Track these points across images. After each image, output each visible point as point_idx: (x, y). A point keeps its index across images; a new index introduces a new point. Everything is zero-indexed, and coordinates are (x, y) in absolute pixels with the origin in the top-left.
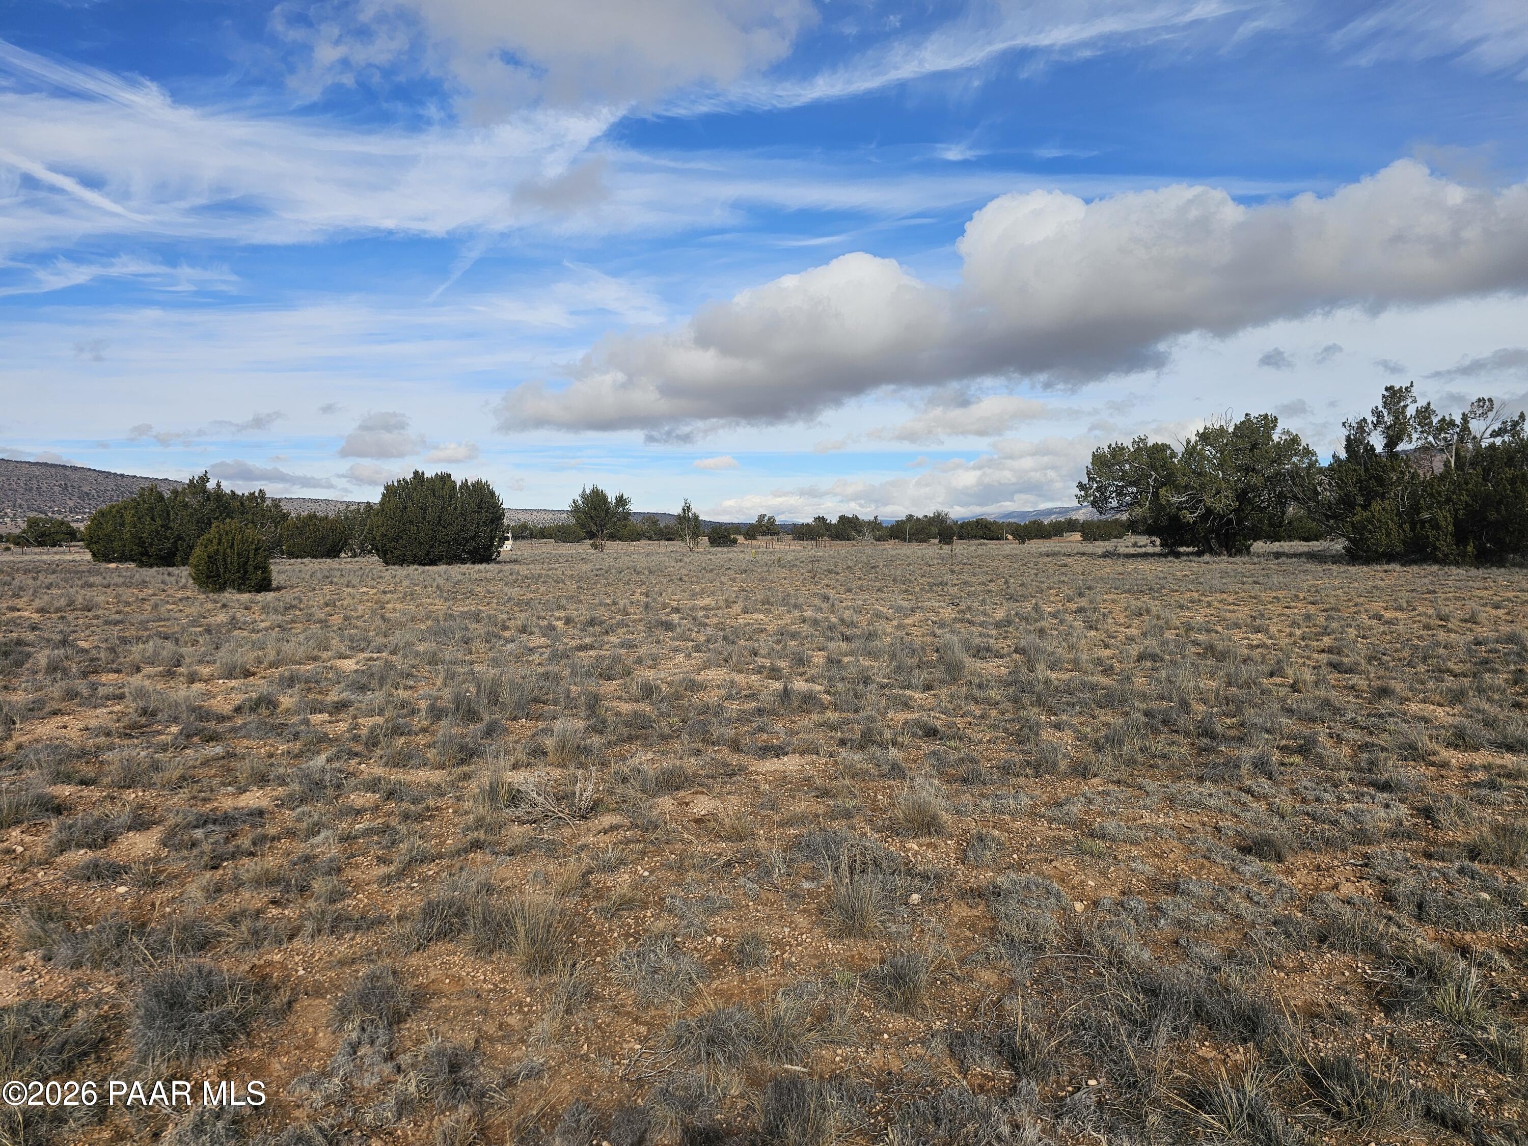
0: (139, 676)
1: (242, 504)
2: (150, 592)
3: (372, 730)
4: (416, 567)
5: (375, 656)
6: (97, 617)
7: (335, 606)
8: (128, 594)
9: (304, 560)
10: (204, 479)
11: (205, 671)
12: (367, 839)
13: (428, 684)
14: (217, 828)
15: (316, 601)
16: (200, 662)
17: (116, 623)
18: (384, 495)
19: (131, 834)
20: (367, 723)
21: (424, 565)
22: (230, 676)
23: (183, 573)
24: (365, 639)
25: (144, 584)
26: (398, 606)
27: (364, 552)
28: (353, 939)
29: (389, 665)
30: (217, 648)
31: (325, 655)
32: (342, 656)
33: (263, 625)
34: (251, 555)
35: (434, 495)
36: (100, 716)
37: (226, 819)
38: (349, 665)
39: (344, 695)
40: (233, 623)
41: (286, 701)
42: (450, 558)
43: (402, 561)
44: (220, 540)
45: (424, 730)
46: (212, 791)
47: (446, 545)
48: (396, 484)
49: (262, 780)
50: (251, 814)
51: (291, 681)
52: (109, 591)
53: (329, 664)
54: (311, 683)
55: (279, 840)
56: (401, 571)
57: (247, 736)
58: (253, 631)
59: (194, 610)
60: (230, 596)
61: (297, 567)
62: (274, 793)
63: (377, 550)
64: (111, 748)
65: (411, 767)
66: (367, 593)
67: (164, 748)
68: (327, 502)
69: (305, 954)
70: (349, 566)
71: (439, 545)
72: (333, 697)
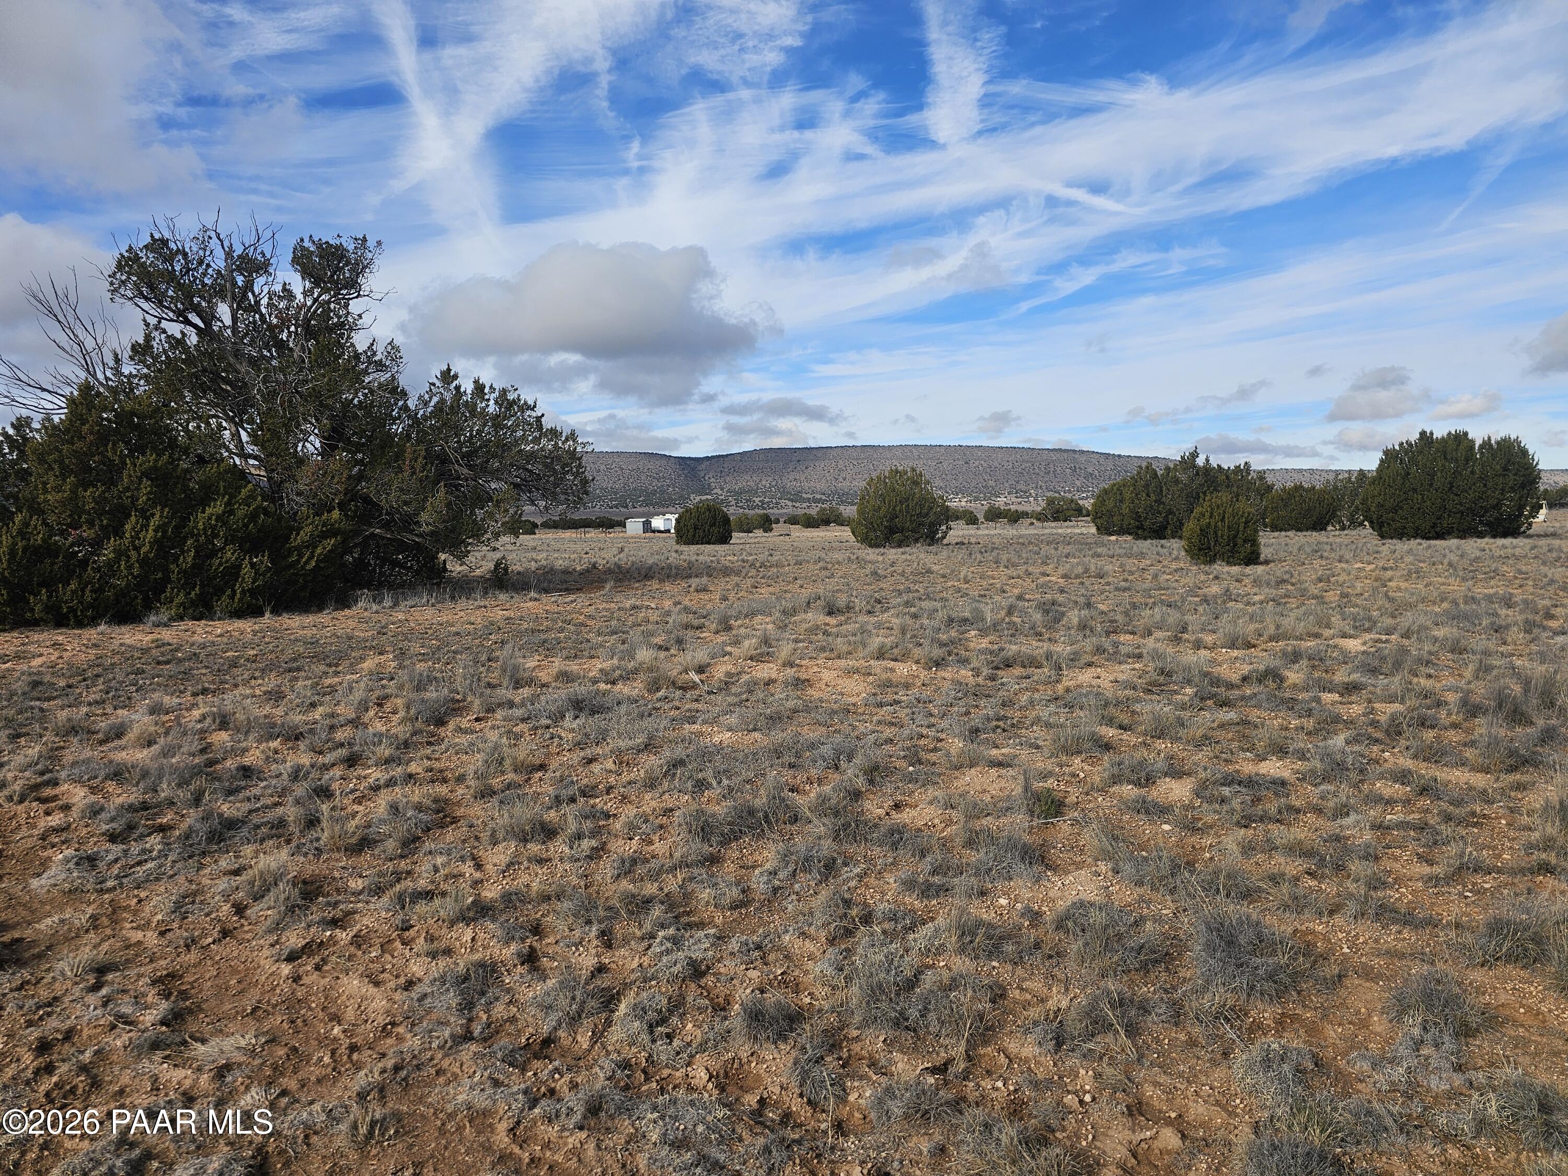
0: (1151, 639)
1: (1227, 477)
2: (1148, 562)
3: (1393, 718)
4: (1418, 541)
5: (1384, 637)
6: (1108, 584)
7: (1329, 581)
8: (1131, 563)
9: (1289, 533)
10: (1194, 455)
11: (1209, 639)
12: (1402, 833)
13: (1452, 674)
14: (1244, 790)
15: (1308, 575)
16: (1203, 630)
17: (1125, 590)
18: (1382, 461)
19: (1168, 780)
20: (1386, 711)
21: (1428, 539)
22: (1233, 646)
23: (1175, 546)
24: (1369, 619)
25: (1142, 555)
26: (1403, 585)
27: (1355, 524)
28: (1400, 932)
29: (1404, 651)
30: (1217, 618)
31: (1327, 633)
32: (1345, 636)
33: (1257, 598)
34: (1241, 529)
35: (1445, 458)
36: (1125, 672)
37: (1250, 783)
38: (1354, 645)
39: (1355, 677)
40: (1228, 595)
41: (1294, 676)
42: (1464, 531)
43: (1401, 535)
44: (1212, 513)
45: (1455, 726)
46: (1232, 753)
47: (1458, 516)
48: (1397, 448)
49: (1281, 751)
50: (1274, 782)
51: (1295, 657)
52: (1114, 560)
53: (1331, 642)
54: (1317, 660)
55: (1305, 813)
56: (1402, 546)
57: (1258, 706)
58: (1248, 604)
59: (1189, 580)
60: (1220, 567)
61: (1283, 540)
62: (1294, 766)
63: (1371, 522)
64: (1138, 700)
65: (1445, 765)
66: (1363, 569)
67: (1183, 707)
68: (1312, 471)
69: (1348, 933)
70: (1338, 540)
71: (1449, 516)
72: (1341, 676)
